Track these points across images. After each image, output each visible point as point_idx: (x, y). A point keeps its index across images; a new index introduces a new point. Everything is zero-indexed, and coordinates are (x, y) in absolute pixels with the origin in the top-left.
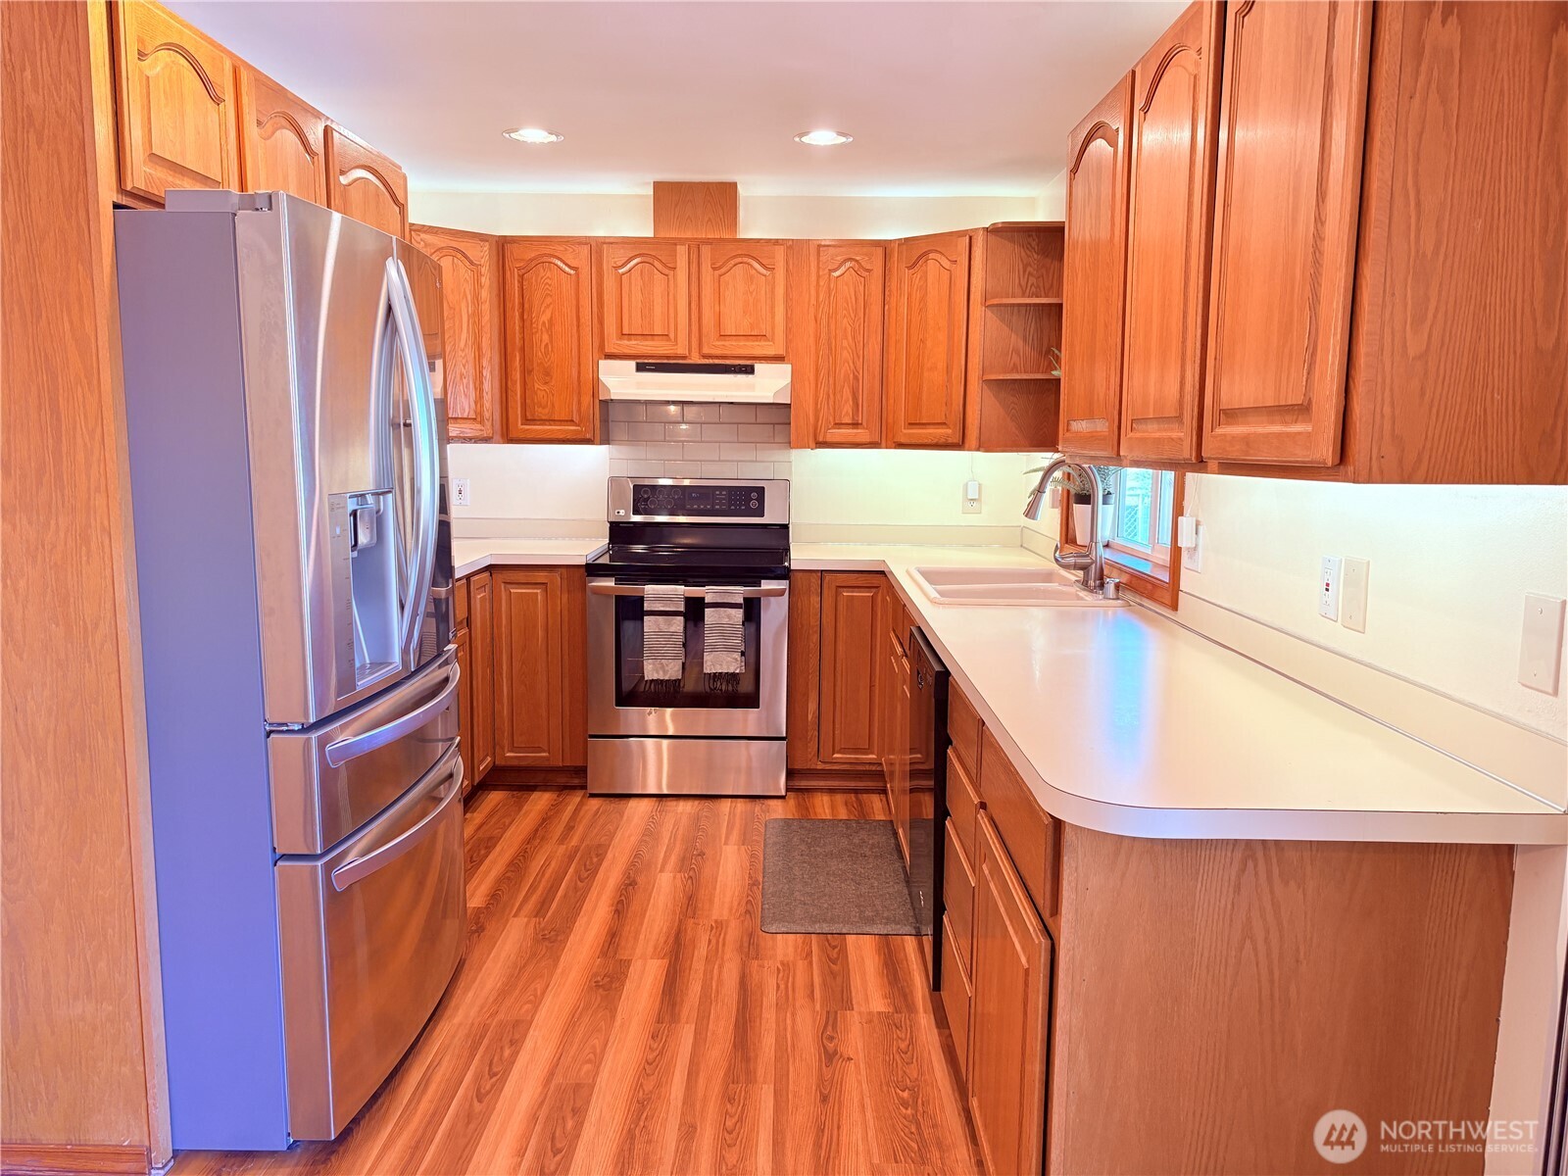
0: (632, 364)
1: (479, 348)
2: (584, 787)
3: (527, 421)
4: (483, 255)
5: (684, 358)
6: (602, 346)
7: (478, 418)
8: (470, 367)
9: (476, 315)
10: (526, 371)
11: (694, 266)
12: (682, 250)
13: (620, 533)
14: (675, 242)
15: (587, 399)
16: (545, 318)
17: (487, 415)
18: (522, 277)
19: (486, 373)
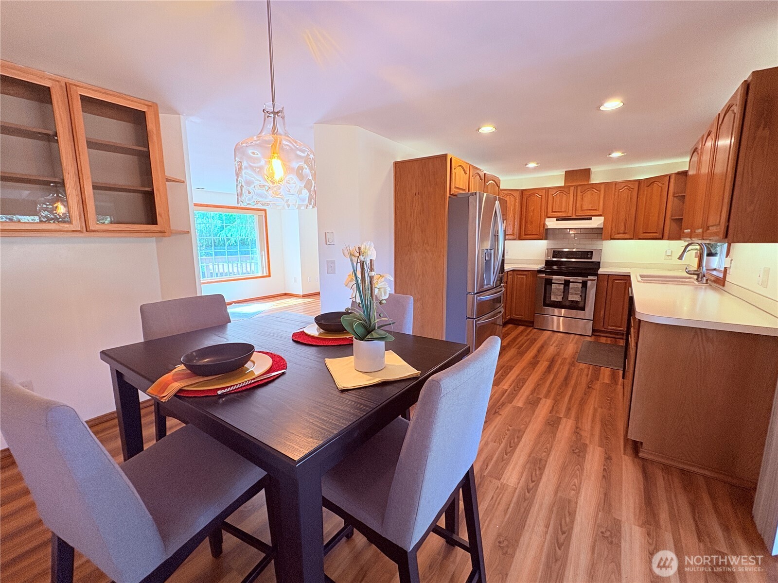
0: (555, 219)
1: (514, 217)
2: (533, 326)
3: (525, 235)
4: (517, 195)
5: (570, 217)
6: (547, 215)
7: (513, 234)
8: (512, 222)
9: (515, 209)
10: (526, 222)
11: (575, 193)
12: (572, 188)
13: (548, 263)
14: (570, 187)
15: (542, 229)
16: (532, 209)
17: (515, 233)
18: (527, 199)
19: (516, 223)
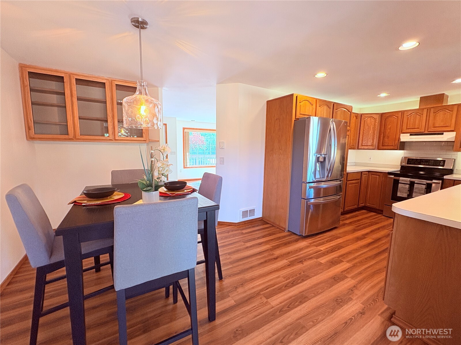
0: (409, 134)
1: (374, 133)
2: (382, 214)
3: (383, 146)
4: (377, 117)
5: (423, 132)
6: (402, 131)
7: (372, 145)
8: (372, 137)
9: (374, 128)
10: (384, 137)
11: (428, 114)
12: (425, 110)
13: (402, 167)
14: (423, 109)
15: (397, 142)
16: (389, 127)
17: (374, 145)
18: (385, 120)
19: (375, 138)
